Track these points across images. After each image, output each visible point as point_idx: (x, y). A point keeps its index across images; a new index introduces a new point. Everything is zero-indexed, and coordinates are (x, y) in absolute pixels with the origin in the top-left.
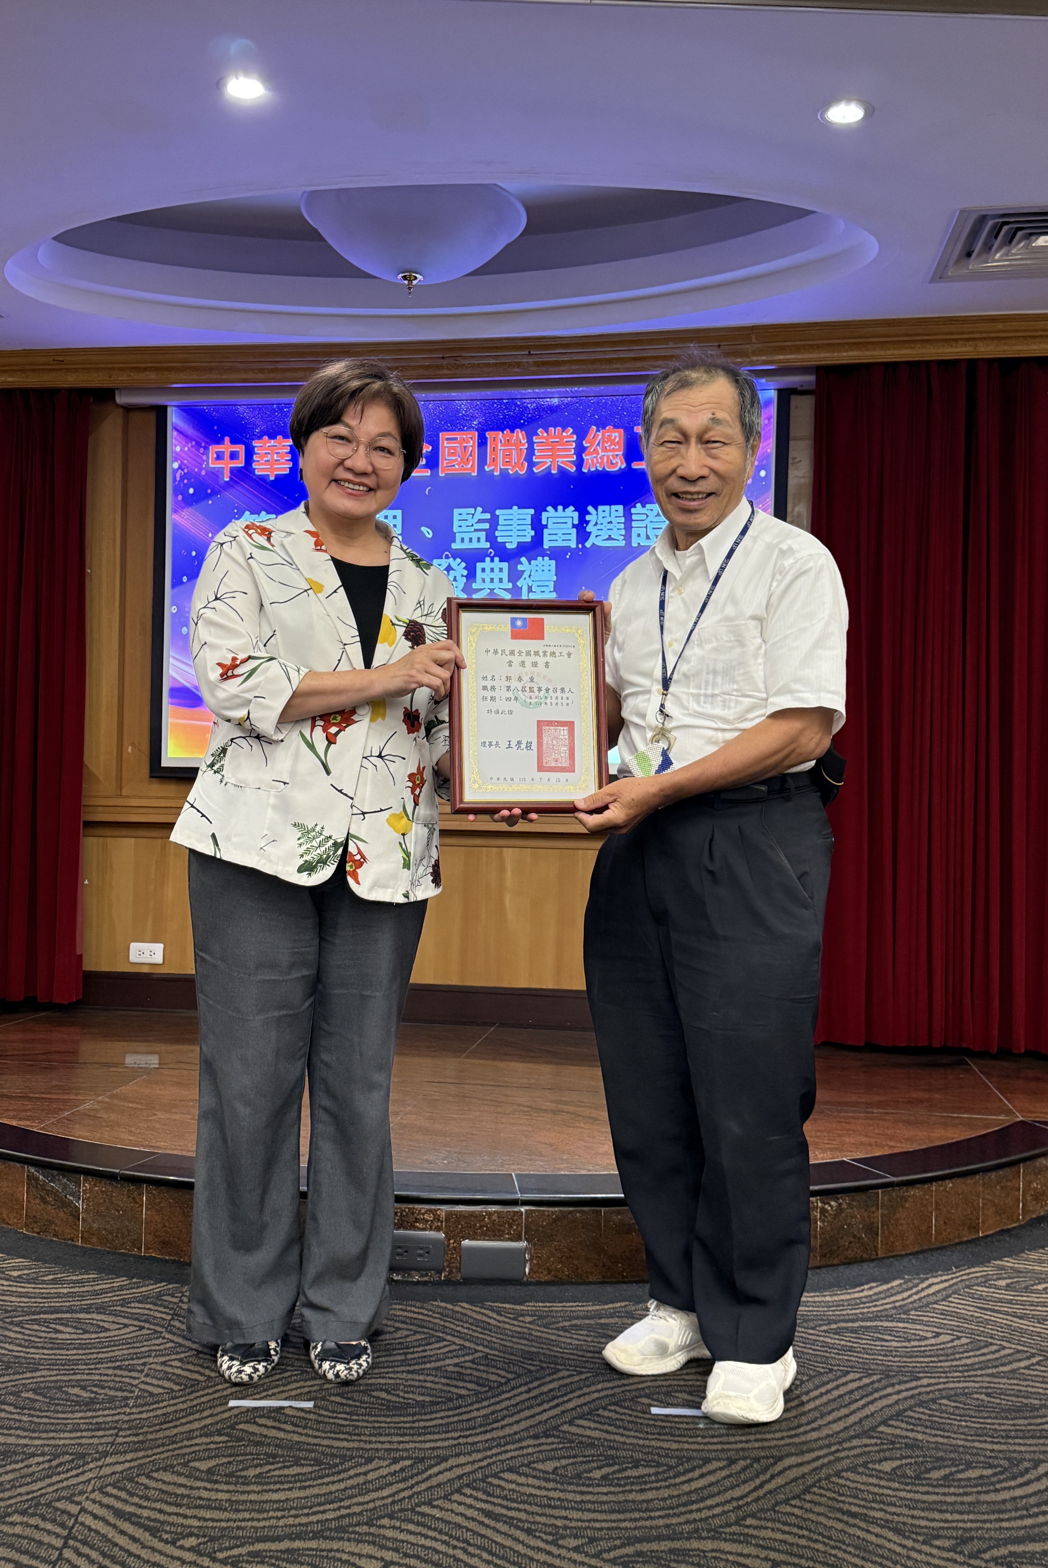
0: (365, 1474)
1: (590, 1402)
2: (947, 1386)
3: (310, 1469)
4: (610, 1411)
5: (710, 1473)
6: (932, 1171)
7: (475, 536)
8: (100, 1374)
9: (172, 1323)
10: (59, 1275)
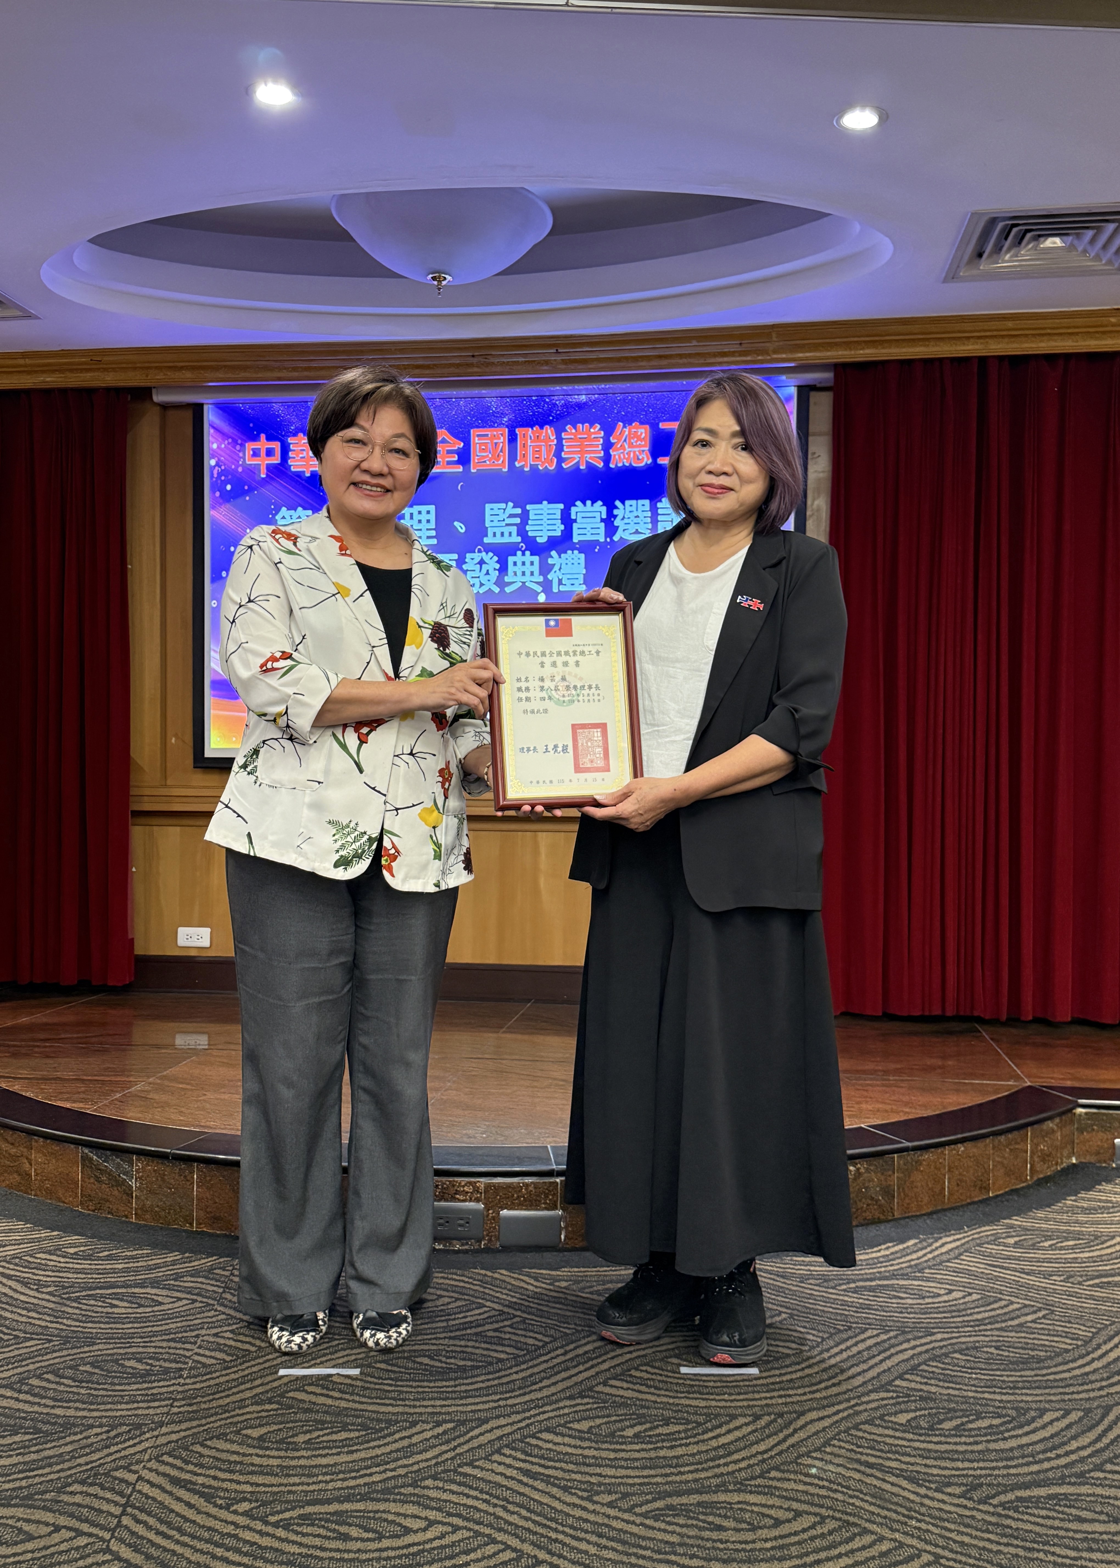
0: (410, 1437)
1: (622, 1363)
2: (958, 1340)
3: (357, 1434)
4: (641, 1371)
5: (737, 1428)
6: (945, 1136)
7: (506, 530)
8: (155, 1347)
9: (224, 1295)
10: (113, 1252)
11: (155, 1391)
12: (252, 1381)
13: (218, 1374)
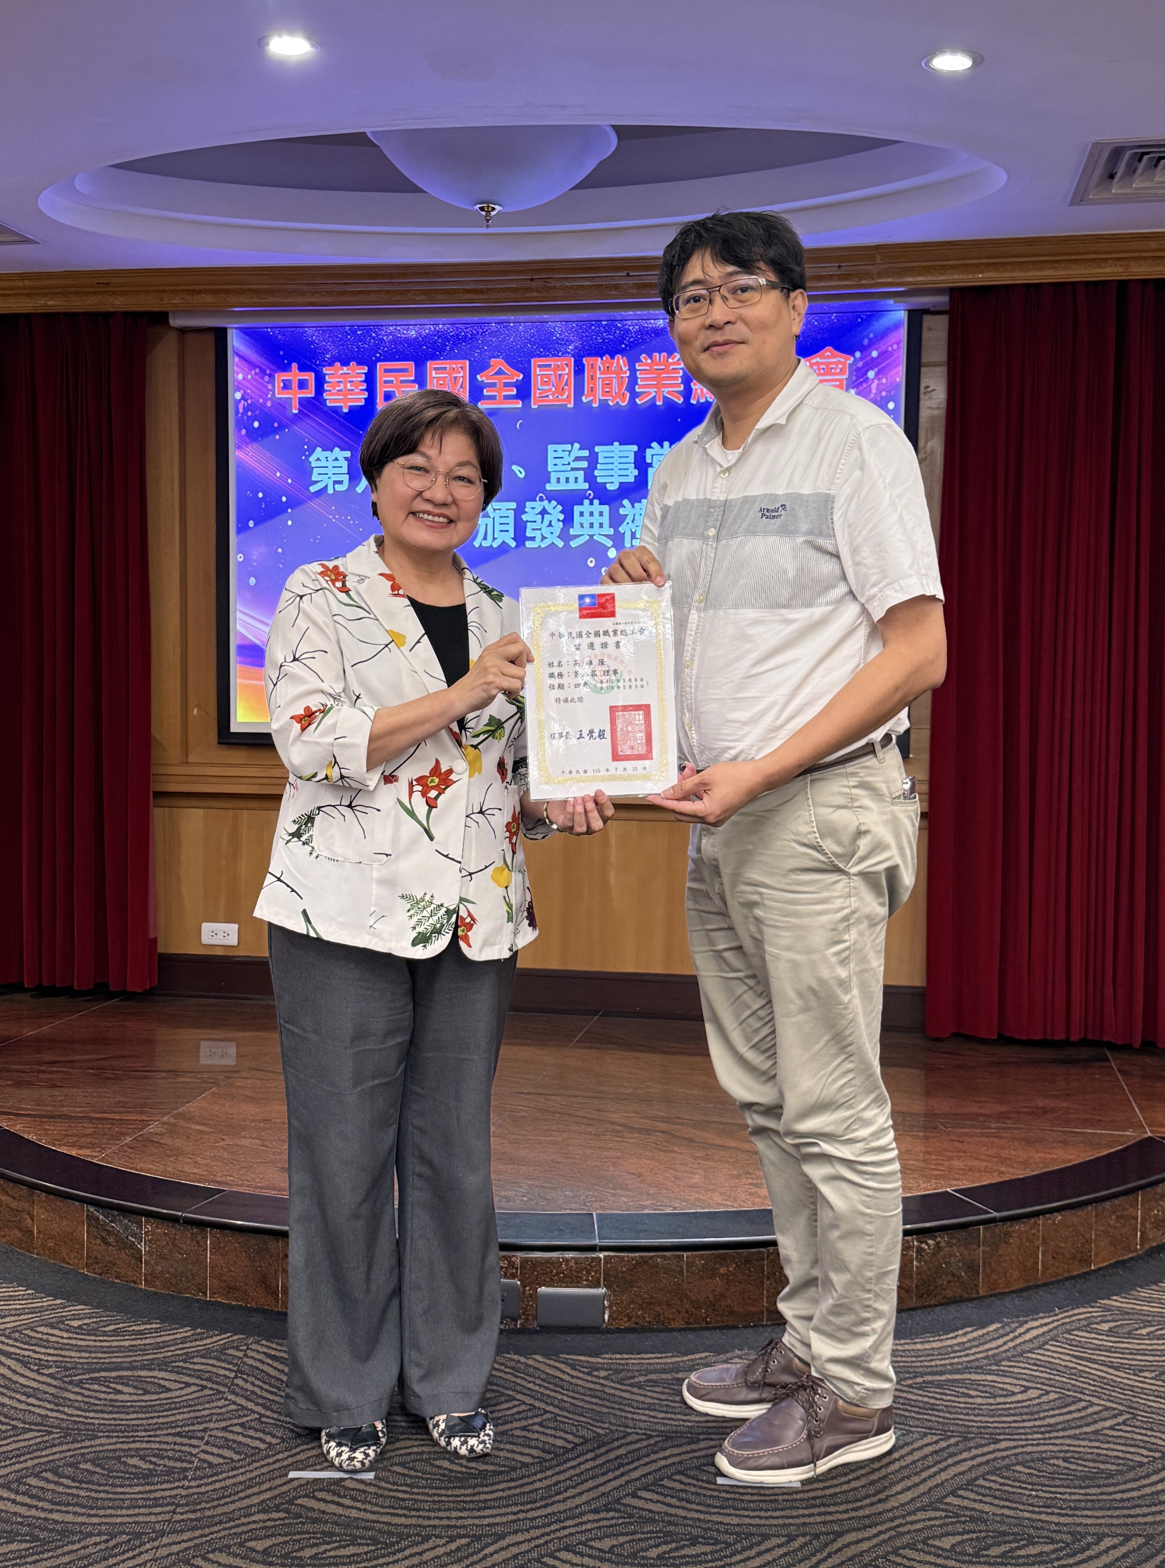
0: (421, 1554)
1: (654, 1471)
2: (1024, 1449)
3: (365, 1549)
4: (674, 1480)
5: (768, 1551)
7: (572, 475)
8: (160, 1442)
9: (235, 1381)
10: (121, 1325)
11: (157, 1495)
12: (259, 1484)
13: (224, 1475)
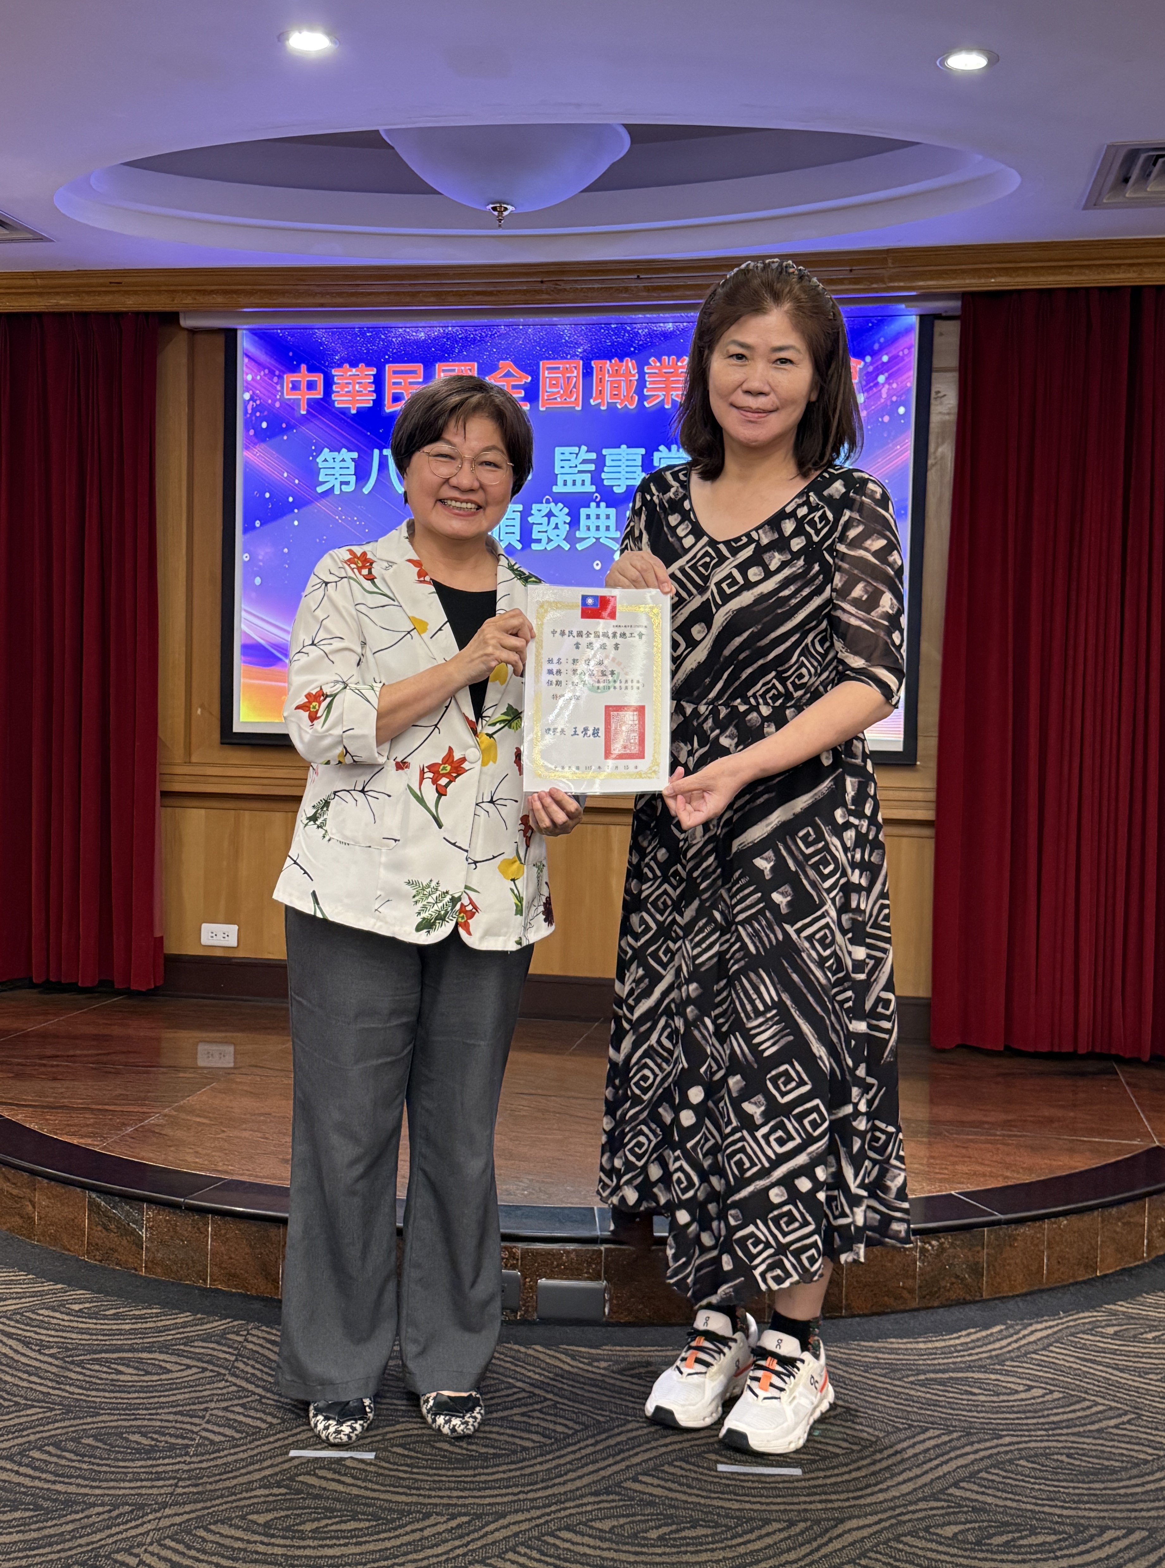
0: (422, 1529)
1: (655, 1457)
2: (1029, 1445)
3: (367, 1524)
4: (675, 1466)
5: (768, 1534)
6: (1044, 1208)
7: (579, 478)
8: (161, 1420)
9: (236, 1364)
10: (121, 1310)
11: (160, 1469)
12: (261, 1461)
13: (226, 1452)
